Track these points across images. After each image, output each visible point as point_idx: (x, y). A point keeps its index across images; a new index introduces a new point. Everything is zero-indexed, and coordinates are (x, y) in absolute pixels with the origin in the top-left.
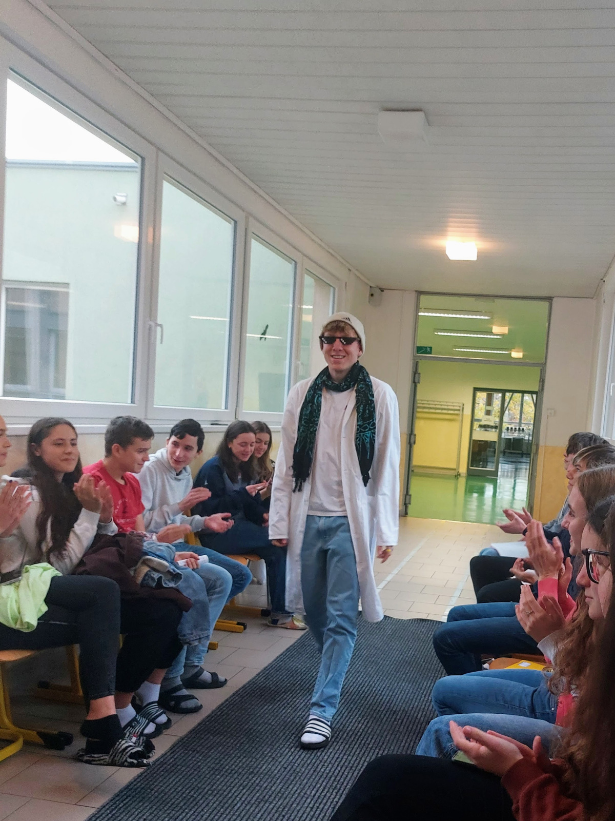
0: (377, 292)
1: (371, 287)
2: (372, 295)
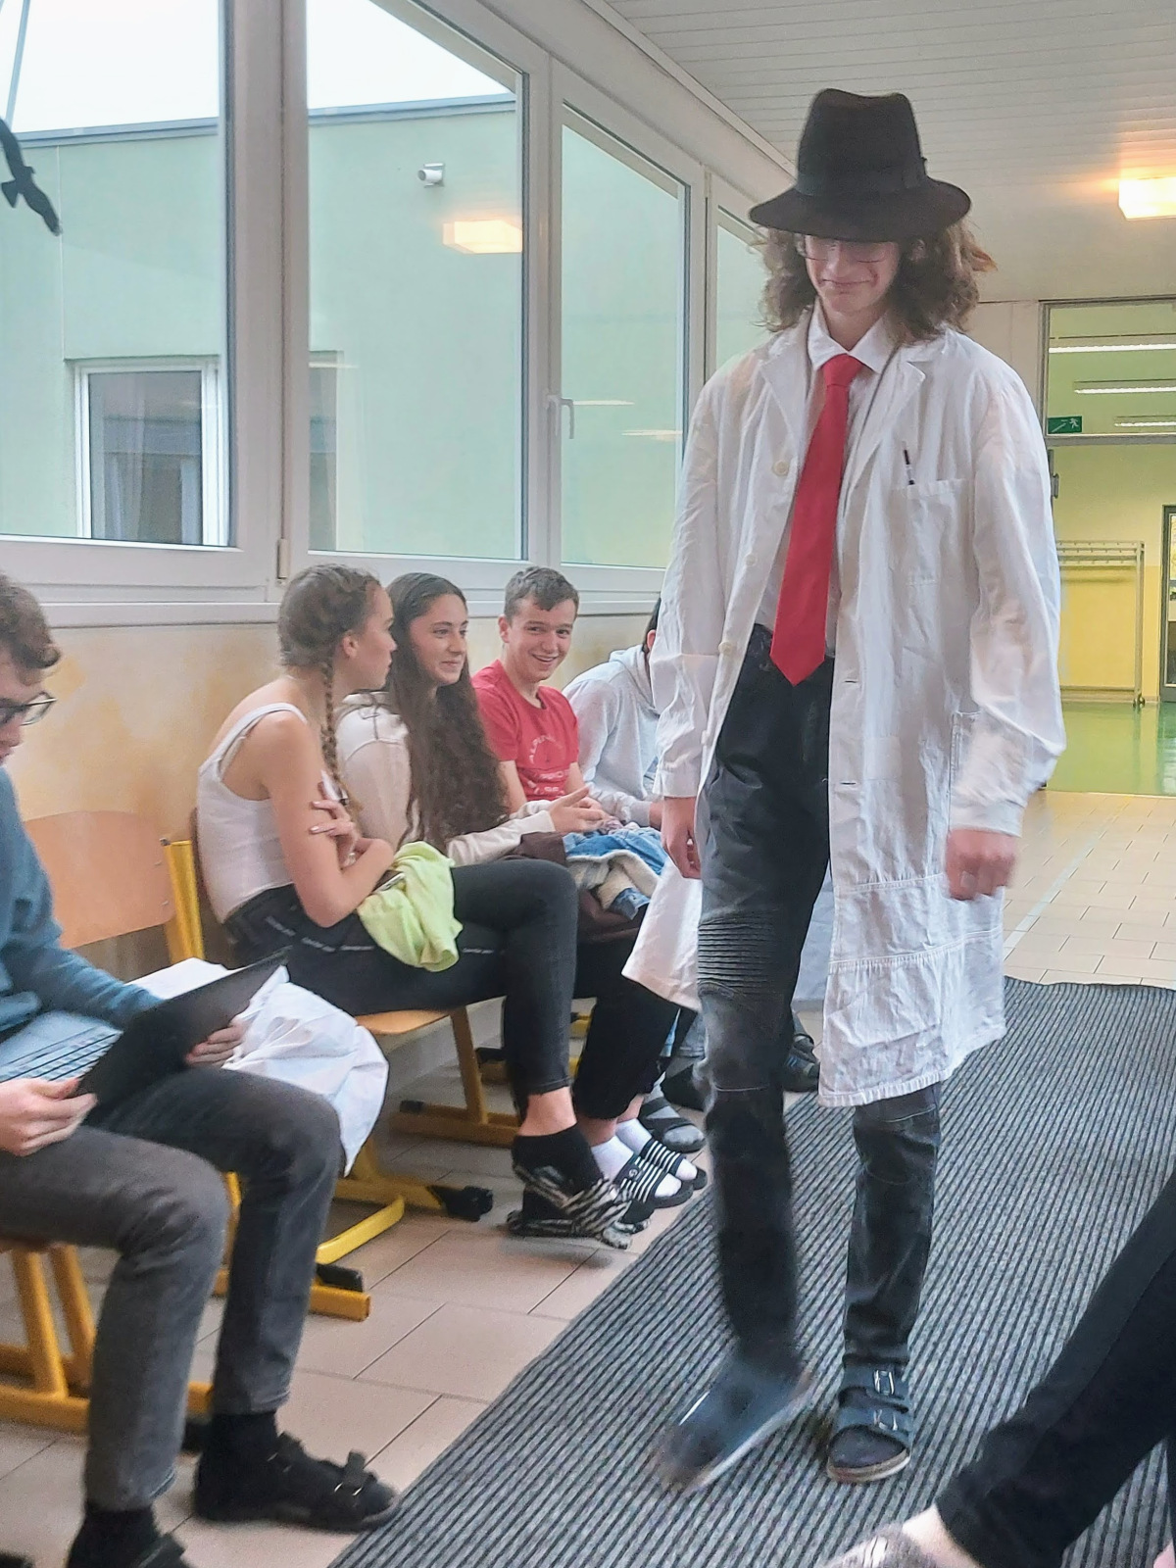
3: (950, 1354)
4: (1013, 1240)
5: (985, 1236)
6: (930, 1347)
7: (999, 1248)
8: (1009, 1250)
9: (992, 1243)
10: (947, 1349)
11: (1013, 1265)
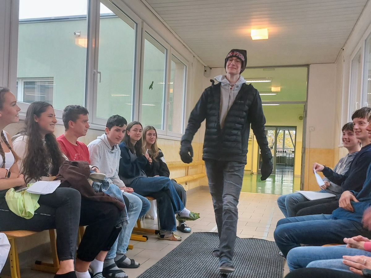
0: (208, 70)
1: (205, 67)
2: (206, 71)
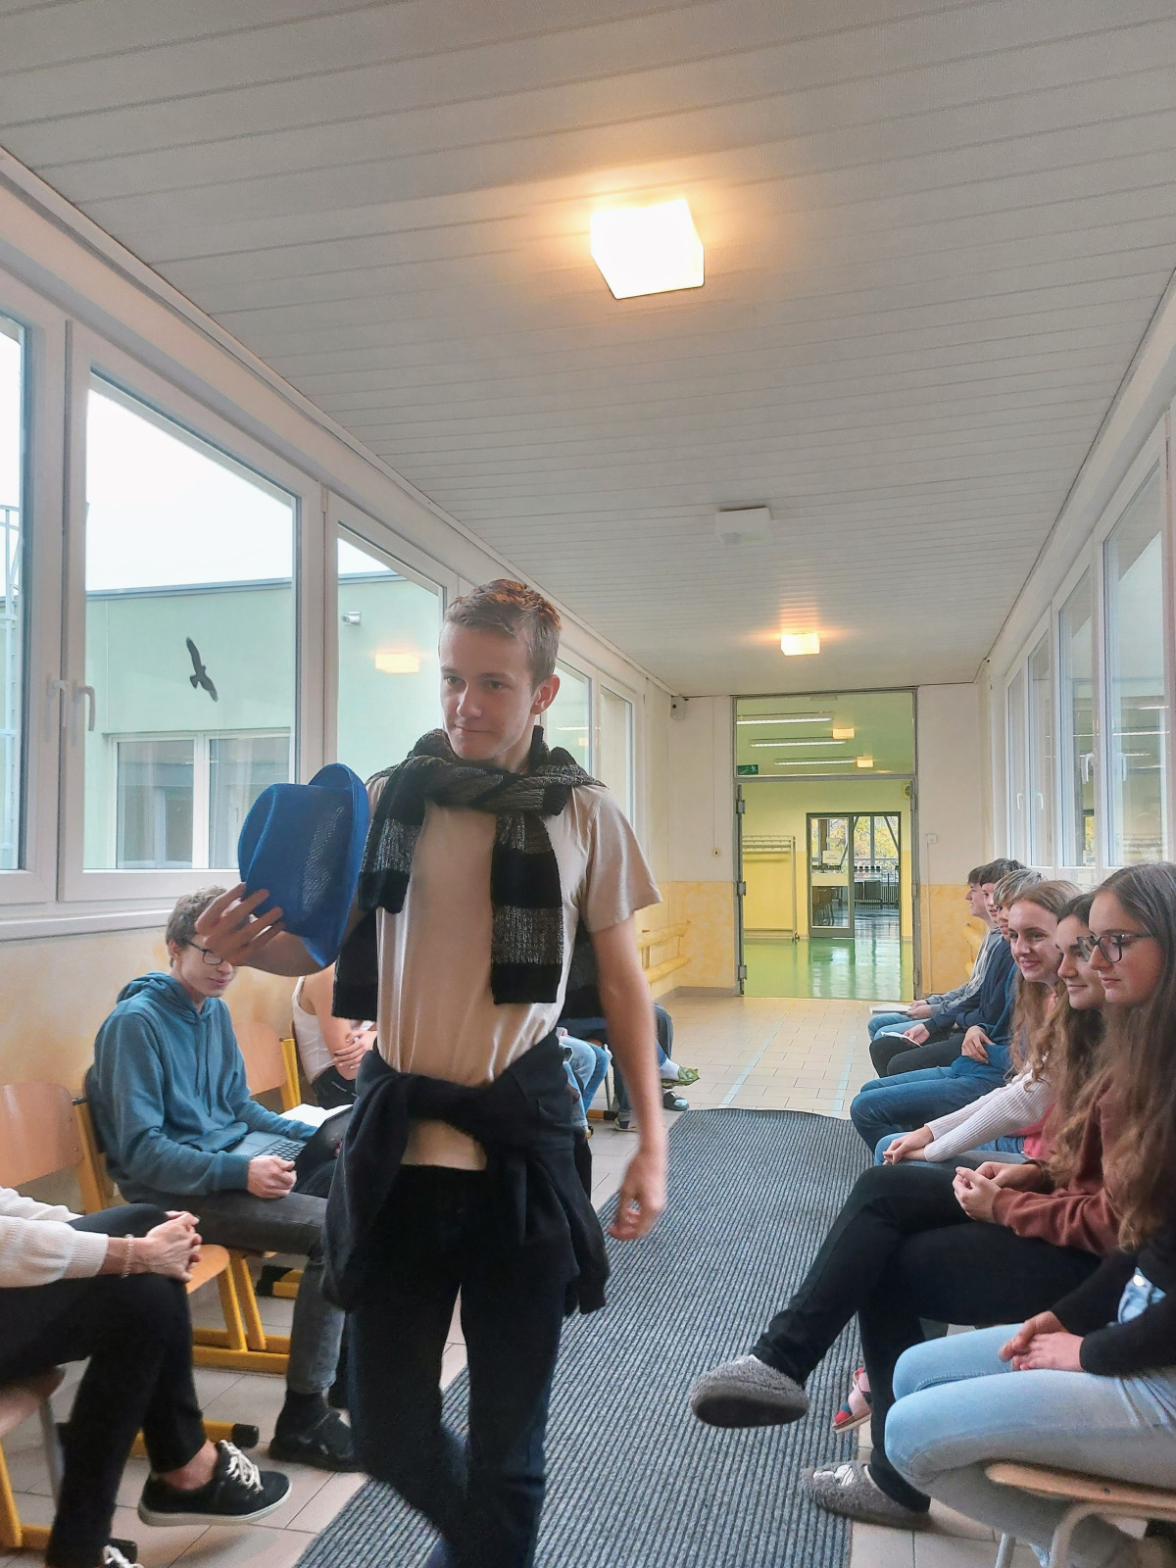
1: (672, 696)
3: (727, 1312)
4: (755, 1255)
5: (739, 1253)
6: (716, 1309)
7: (748, 1259)
8: (753, 1259)
9: (743, 1256)
10: (725, 1310)
11: (756, 1267)
